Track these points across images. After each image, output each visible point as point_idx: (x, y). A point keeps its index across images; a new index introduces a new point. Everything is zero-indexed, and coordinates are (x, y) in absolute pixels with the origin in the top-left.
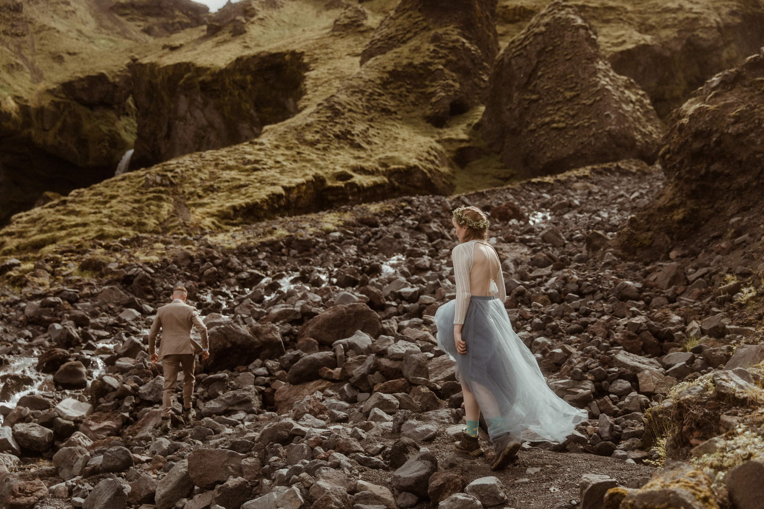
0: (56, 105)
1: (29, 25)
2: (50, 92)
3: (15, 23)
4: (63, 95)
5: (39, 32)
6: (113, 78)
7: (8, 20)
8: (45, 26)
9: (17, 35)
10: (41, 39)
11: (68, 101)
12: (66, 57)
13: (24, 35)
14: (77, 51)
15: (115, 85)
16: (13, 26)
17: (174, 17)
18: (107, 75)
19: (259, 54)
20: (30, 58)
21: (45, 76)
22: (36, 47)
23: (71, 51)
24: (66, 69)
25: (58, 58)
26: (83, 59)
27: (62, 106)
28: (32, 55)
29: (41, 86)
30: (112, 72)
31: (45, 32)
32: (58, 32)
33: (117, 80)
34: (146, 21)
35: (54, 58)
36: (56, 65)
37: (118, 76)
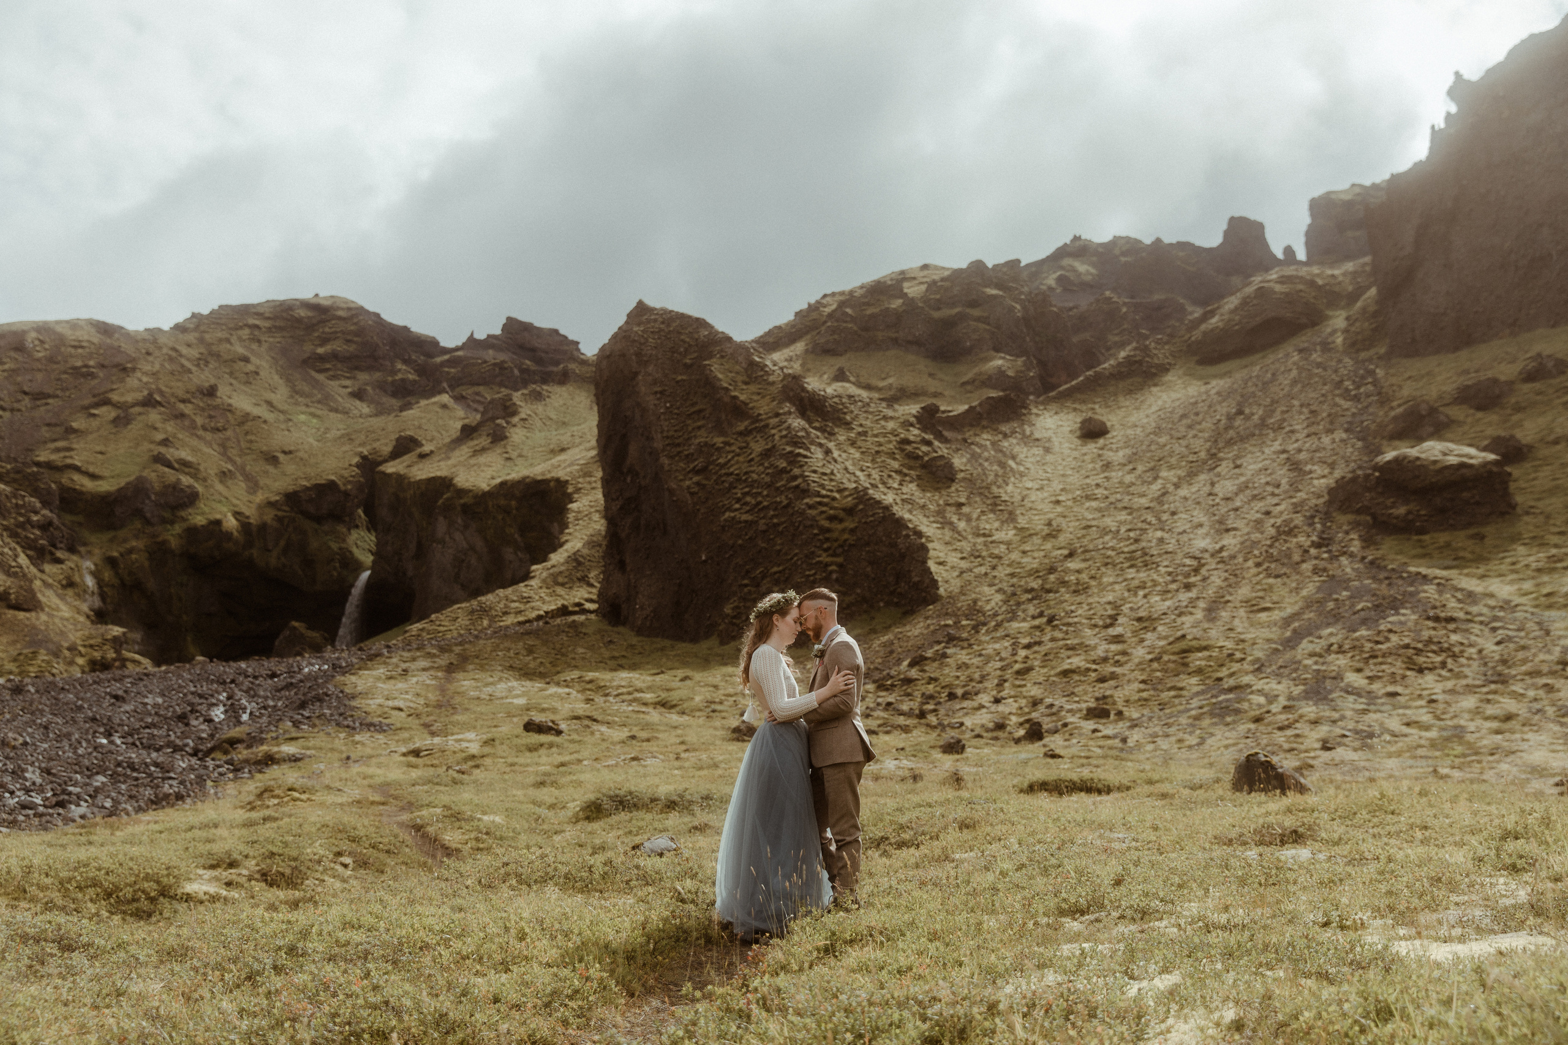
0: (279, 519)
1: (229, 414)
2: (271, 504)
3: (212, 413)
4: (287, 508)
5: (241, 424)
6: (344, 485)
7: (203, 410)
8: (248, 414)
9: (218, 430)
10: (247, 433)
11: (293, 515)
12: (281, 457)
13: (225, 429)
14: (292, 448)
15: (346, 494)
16: (211, 417)
17: (394, 372)
18: (339, 482)
19: (524, 478)
20: (238, 459)
21: (261, 483)
22: (243, 445)
23: (287, 450)
24: (284, 474)
25: (273, 460)
26: (302, 459)
27: (286, 521)
28: (240, 456)
29: (260, 497)
30: (342, 477)
31: (250, 423)
32: (265, 422)
33: (349, 487)
34: (354, 378)
35: (267, 460)
36: (271, 469)
37: (350, 482)
